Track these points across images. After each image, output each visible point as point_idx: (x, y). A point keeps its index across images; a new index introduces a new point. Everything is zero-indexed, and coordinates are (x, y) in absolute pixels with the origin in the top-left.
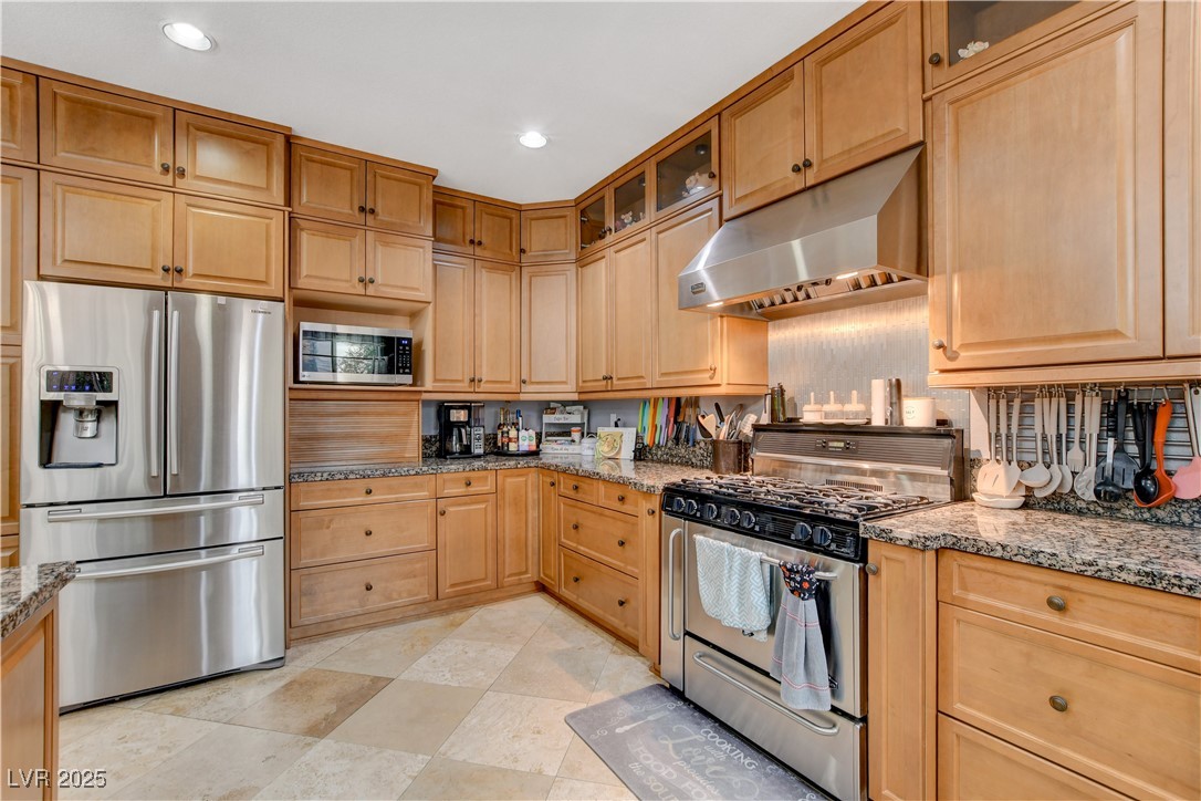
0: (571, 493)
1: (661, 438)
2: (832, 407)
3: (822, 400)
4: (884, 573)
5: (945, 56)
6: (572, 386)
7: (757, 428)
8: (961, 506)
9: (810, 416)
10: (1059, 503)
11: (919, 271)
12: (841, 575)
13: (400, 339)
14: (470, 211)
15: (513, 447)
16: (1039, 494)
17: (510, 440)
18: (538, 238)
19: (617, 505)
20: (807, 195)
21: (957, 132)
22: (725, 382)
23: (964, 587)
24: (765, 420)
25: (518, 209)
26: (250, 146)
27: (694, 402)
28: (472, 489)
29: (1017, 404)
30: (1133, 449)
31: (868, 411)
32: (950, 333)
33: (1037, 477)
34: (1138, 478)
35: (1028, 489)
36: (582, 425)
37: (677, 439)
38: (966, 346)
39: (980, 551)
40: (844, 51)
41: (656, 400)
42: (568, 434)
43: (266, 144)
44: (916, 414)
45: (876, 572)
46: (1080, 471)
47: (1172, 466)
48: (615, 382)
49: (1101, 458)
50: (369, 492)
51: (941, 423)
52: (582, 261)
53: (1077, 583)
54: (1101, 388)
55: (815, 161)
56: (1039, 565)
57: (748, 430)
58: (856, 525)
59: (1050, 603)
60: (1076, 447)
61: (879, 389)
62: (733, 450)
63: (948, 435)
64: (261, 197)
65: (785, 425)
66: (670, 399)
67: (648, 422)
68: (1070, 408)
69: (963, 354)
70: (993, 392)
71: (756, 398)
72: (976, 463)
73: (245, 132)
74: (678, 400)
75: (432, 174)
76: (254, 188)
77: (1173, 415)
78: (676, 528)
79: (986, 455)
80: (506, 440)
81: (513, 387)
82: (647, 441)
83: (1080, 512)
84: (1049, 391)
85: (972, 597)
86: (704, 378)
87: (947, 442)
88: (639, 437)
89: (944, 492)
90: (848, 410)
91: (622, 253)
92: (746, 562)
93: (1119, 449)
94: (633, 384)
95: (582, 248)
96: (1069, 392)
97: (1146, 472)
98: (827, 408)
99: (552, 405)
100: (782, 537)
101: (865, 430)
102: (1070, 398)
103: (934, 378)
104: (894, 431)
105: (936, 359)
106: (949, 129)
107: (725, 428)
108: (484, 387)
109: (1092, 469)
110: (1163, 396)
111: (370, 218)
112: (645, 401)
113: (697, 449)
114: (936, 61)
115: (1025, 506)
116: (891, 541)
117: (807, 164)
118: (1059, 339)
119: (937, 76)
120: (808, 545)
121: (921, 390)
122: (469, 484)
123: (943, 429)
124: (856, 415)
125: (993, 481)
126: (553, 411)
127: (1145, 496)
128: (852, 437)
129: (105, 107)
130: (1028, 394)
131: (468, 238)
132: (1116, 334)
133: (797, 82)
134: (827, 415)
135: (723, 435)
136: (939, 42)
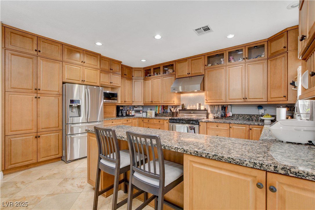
0: (148, 122)
1: (160, 112)
2: (191, 107)
3: (190, 106)
4: (201, 126)
5: (207, 65)
6: (142, 103)
7: (180, 110)
8: (208, 119)
9: (188, 108)
10: (217, 118)
11: (203, 91)
12: (196, 127)
13: (115, 94)
14: (124, 68)
15: (131, 114)
16: (215, 117)
17: (130, 113)
18: (135, 74)
19: (159, 123)
20: (189, 78)
21: (208, 74)
22: (176, 103)
23: (209, 126)
24: (180, 109)
25: (132, 68)
26: (95, 57)
27: (167, 106)
28: (128, 122)
29: (213, 107)
30: (224, 112)
31: (196, 107)
32: (207, 98)
33: (215, 115)
34: (224, 114)
35: (214, 117)
36: (142, 110)
37: (164, 112)
38: (209, 100)
39: (211, 122)
40: (195, 60)
41: (159, 106)
42: (140, 112)
43: (97, 57)
44: (202, 108)
45: (200, 126)
46: (219, 114)
47: (227, 113)
48: (153, 102)
49: (221, 113)
50: (113, 122)
51: (205, 109)
52: (145, 79)
53: (219, 124)
54: (221, 105)
55: (190, 73)
56: (216, 123)
57: (178, 110)
58: (198, 121)
59: (217, 126)
60: (219, 111)
61: (198, 104)
62: (176, 113)
63: (206, 110)
64: (96, 67)
65: (184, 109)
66: (162, 106)
67: (157, 109)
68: (218, 107)
69: (208, 101)
70: (211, 105)
71: (179, 105)
72: (209, 114)
73: (91, 54)
74: (164, 106)
75: (120, 62)
76: (95, 65)
77: (227, 108)
78: (172, 124)
79: (210, 113)
80: (129, 113)
81: (131, 103)
82: (157, 112)
83: (219, 119)
84: (216, 105)
85: (210, 127)
86: (172, 102)
87: (206, 111)
88: (155, 112)
89: (206, 117)
90: (194, 107)
91: (155, 80)
92: (184, 127)
93: (223, 112)
94: (158, 103)
95: (145, 77)
96: (218, 105)
97: (225, 114)
98: (190, 107)
99: (136, 106)
100: (189, 123)
101: (196, 110)
102: (219, 106)
103: (205, 104)
104: (200, 110)
105: (205, 101)
106: (207, 74)
107: (175, 110)
108: (127, 103)
109: (220, 114)
110: (226, 106)
111: (111, 71)
112: (157, 106)
113: (168, 114)
114: (206, 65)
115: (214, 119)
116: (202, 122)
117: (189, 74)
118: (217, 100)
119: (206, 67)
120: (192, 124)
121: (203, 105)
122: (127, 121)
123: (205, 110)
124: (195, 108)
125: (211, 116)
126: (137, 107)
127: (225, 116)
128: (194, 111)
129: (72, 50)
130: (214, 106)
131: (124, 74)
132: (222, 100)
133: (188, 61)
134: (191, 108)
135: (175, 111)
136: (206, 63)
